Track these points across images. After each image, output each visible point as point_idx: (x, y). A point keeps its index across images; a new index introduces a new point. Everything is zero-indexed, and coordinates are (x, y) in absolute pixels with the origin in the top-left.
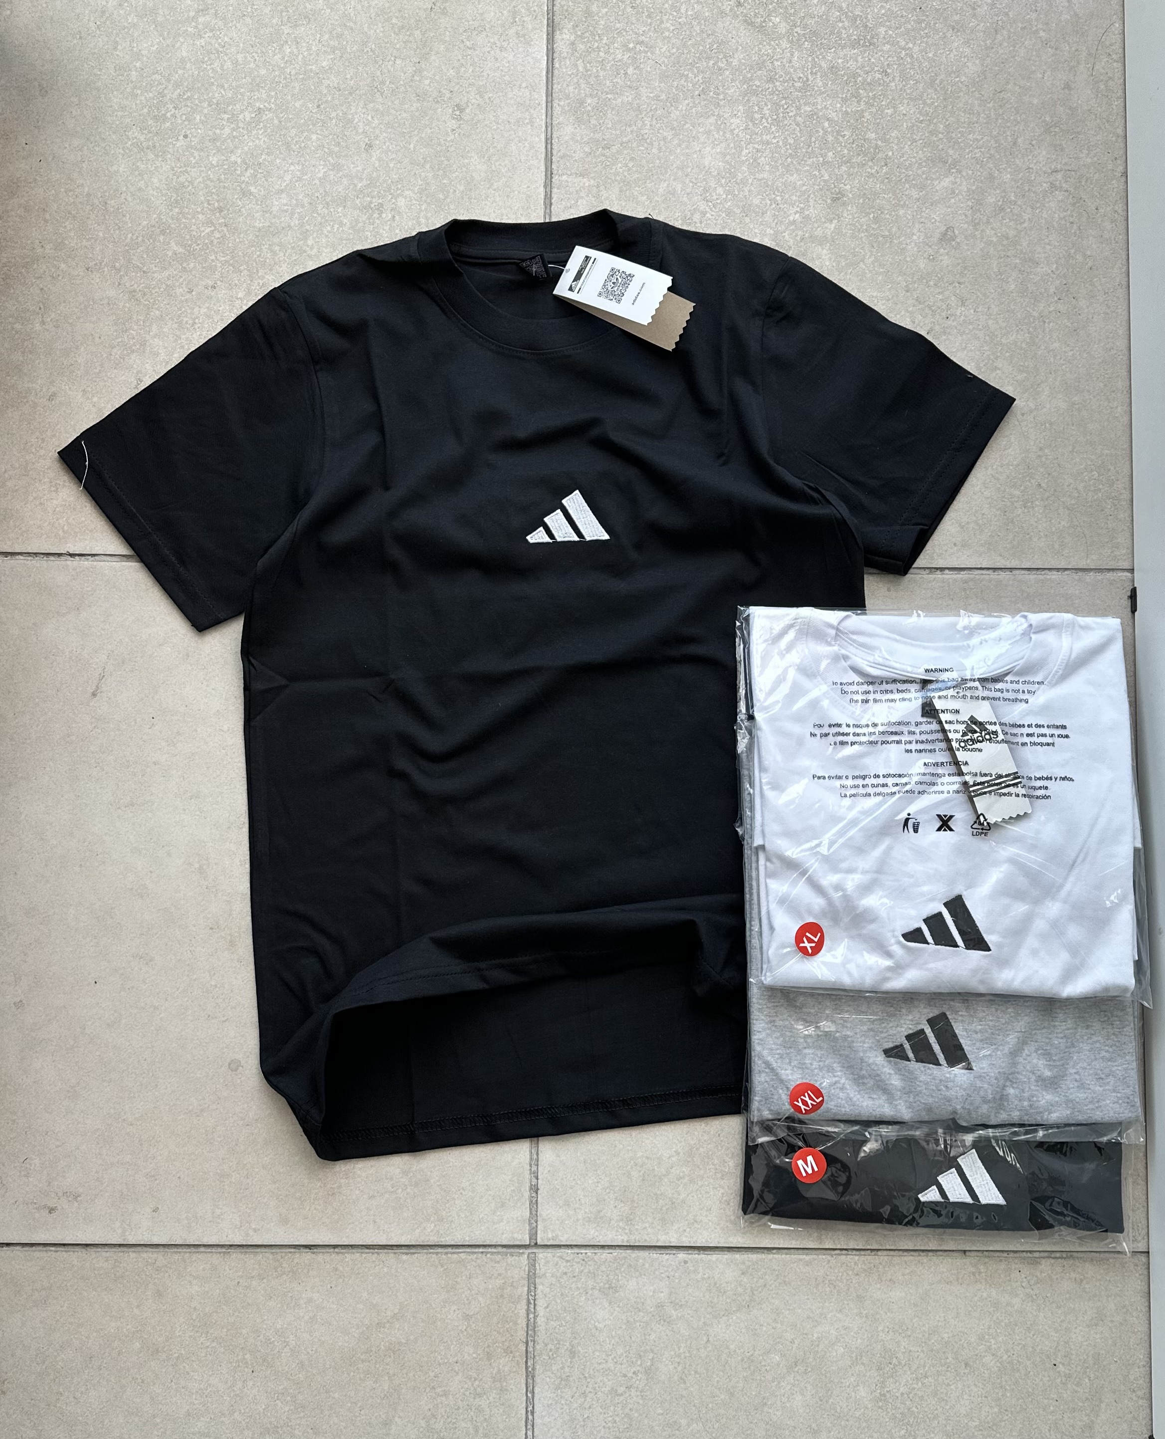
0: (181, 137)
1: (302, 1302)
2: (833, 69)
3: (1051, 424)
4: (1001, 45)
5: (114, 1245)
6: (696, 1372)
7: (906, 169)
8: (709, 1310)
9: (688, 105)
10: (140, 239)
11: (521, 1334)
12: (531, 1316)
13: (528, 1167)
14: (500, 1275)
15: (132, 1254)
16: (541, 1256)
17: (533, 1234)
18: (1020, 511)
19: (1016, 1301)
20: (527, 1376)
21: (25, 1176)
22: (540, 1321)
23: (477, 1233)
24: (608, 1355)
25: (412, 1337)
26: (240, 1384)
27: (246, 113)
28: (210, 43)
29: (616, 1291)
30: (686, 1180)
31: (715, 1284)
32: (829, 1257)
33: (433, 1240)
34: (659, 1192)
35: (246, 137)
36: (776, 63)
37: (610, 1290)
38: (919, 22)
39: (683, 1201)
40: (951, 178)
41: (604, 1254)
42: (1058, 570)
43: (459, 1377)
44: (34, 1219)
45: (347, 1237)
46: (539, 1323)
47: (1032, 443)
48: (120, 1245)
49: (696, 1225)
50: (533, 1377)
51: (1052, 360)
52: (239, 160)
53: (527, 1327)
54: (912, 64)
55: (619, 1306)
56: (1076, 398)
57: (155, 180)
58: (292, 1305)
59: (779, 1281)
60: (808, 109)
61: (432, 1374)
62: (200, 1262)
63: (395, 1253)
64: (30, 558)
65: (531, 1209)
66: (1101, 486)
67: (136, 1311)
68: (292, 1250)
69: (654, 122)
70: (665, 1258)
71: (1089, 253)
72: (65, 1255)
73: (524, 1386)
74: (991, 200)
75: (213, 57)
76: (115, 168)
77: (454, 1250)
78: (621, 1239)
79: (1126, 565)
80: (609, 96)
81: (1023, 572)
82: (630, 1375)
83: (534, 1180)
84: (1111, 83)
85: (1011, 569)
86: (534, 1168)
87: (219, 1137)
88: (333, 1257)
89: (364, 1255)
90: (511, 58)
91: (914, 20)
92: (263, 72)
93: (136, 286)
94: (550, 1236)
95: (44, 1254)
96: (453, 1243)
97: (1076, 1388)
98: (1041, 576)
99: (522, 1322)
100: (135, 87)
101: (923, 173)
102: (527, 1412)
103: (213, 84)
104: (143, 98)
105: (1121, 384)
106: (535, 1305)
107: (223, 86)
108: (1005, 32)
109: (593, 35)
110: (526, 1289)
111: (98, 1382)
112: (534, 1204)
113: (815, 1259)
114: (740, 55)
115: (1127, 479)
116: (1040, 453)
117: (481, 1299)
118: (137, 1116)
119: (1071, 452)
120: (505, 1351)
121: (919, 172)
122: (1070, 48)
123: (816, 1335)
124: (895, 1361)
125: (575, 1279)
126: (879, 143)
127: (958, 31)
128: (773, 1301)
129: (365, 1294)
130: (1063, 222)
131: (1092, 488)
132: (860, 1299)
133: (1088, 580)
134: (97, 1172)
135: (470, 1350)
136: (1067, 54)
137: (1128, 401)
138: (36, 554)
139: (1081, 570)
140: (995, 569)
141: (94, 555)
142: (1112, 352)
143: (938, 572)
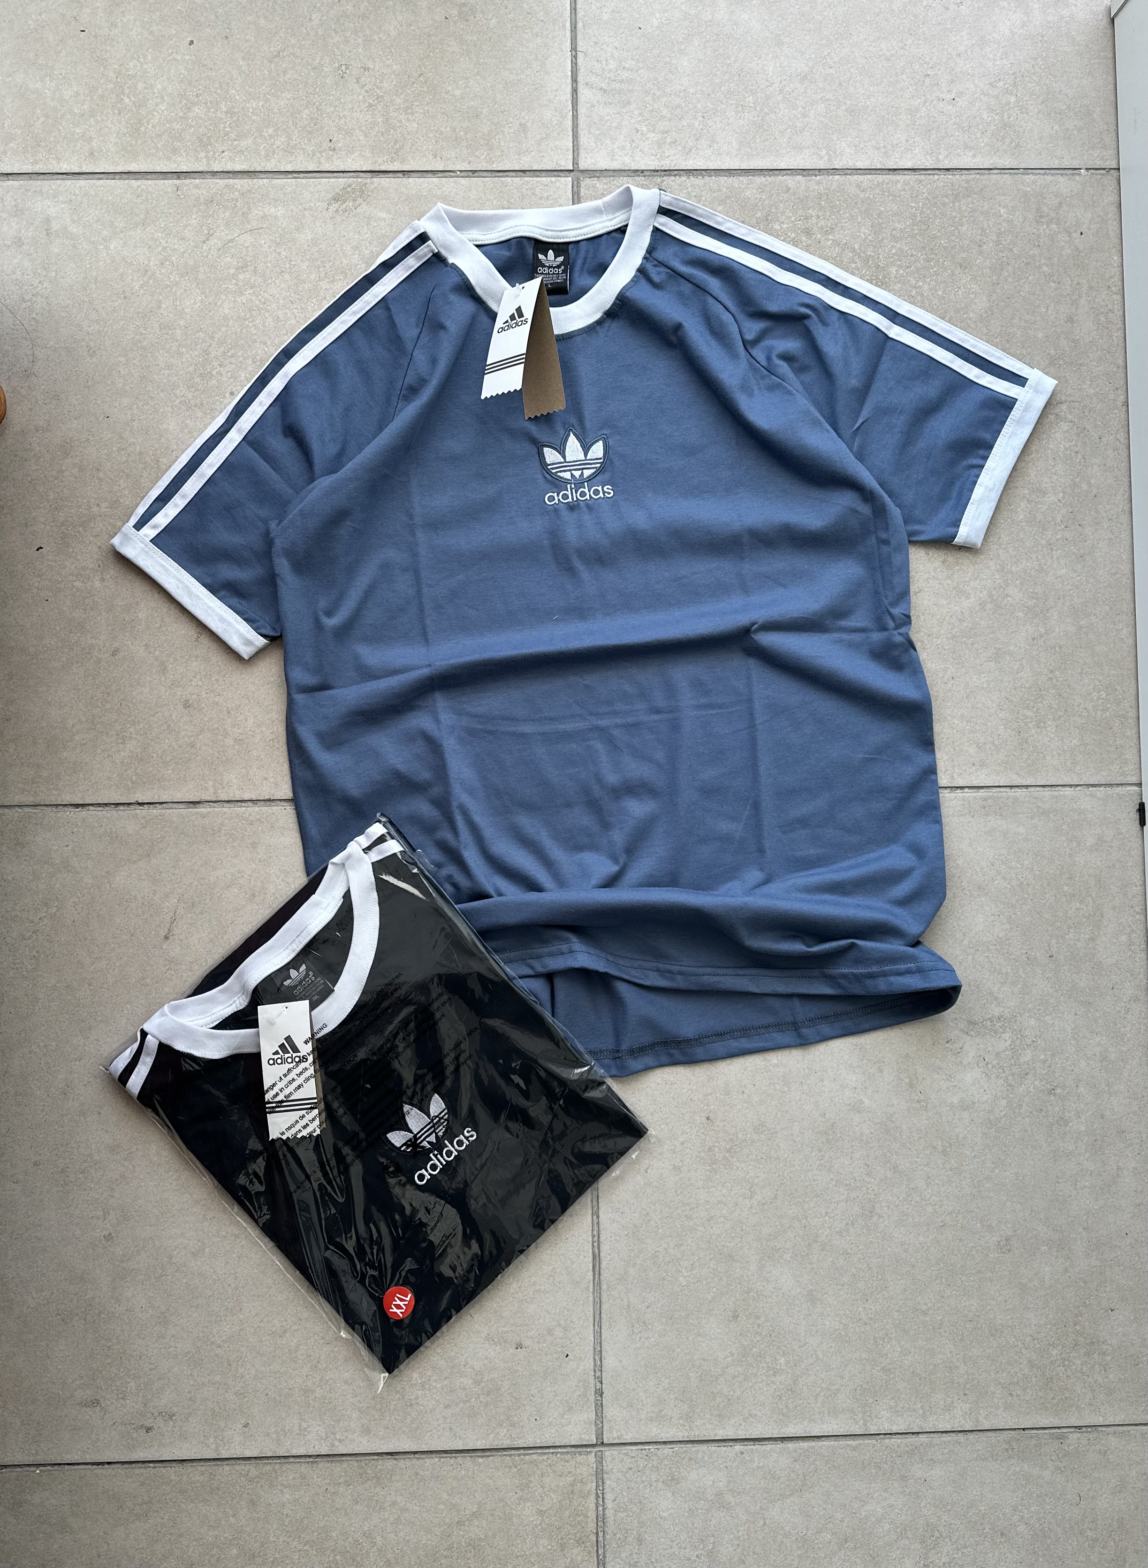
0: (228, 395)
1: (386, 1505)
3: (1060, 647)
4: (1006, 280)
5: (209, 1460)
6: (754, 1553)
8: (765, 1495)
11: (592, 1526)
12: (601, 1508)
13: (593, 1373)
14: (570, 1472)
15: (226, 1468)
16: (607, 1453)
17: (600, 1434)
18: (1033, 731)
19: (1047, 1474)
21: (123, 1398)
22: (609, 1513)
23: (547, 1436)
24: (672, 1541)
28: (251, 300)
29: (679, 1483)
30: (741, 1377)
31: (770, 1471)
32: (874, 1442)
33: (507, 1443)
34: (715, 1391)
37: (673, 1481)
38: (928, 260)
39: (738, 1398)
41: (666, 1450)
42: (1071, 786)
44: (132, 1439)
45: (426, 1444)
46: (608, 1515)
47: (1043, 666)
48: (214, 1460)
49: (751, 1419)
51: (1060, 586)
53: (597, 1519)
55: (681, 1496)
56: (1083, 622)
58: (377, 1508)
59: (829, 1466)
62: (290, 1473)
63: (471, 1457)
64: (100, 809)
65: (596, 1412)
66: (1109, 705)
67: (232, 1520)
68: (376, 1457)
70: (723, 1450)
71: (1093, 481)
72: (164, 1471)
76: (165, 426)
77: (526, 1452)
78: (680, 1435)
79: (1134, 780)
81: (1038, 789)
82: (694, 1558)
83: (599, 1385)
84: (1110, 315)
85: (1027, 787)
86: (598, 1374)
87: (302, 1355)
88: (415, 1462)
89: (442, 1460)
91: (924, 260)
94: (615, 1435)
95: (143, 1471)
96: (525, 1446)
97: (1103, 1551)
98: (1055, 792)
99: (592, 1515)
100: (180, 346)
103: (255, 341)
104: (188, 356)
105: (1126, 607)
106: (603, 1498)
107: (265, 343)
108: (1010, 268)
110: (594, 1484)
112: (599, 1407)
113: (860, 1444)
115: (1133, 698)
116: (1050, 675)
117: (553, 1496)
118: (224, 1338)
119: (1081, 673)
120: (577, 1542)
122: (1072, 281)
123: (863, 1514)
124: (937, 1534)
125: (640, 1474)
127: (966, 268)
128: (823, 1484)
129: (445, 1496)
131: (1101, 708)
132: (904, 1478)
133: (1099, 794)
134: (189, 1392)
135: (544, 1542)
136: (1068, 288)
137: (1133, 622)
138: (106, 805)
139: (1093, 786)
140: (1011, 787)
141: (162, 803)
142: (1117, 576)
143: (959, 791)
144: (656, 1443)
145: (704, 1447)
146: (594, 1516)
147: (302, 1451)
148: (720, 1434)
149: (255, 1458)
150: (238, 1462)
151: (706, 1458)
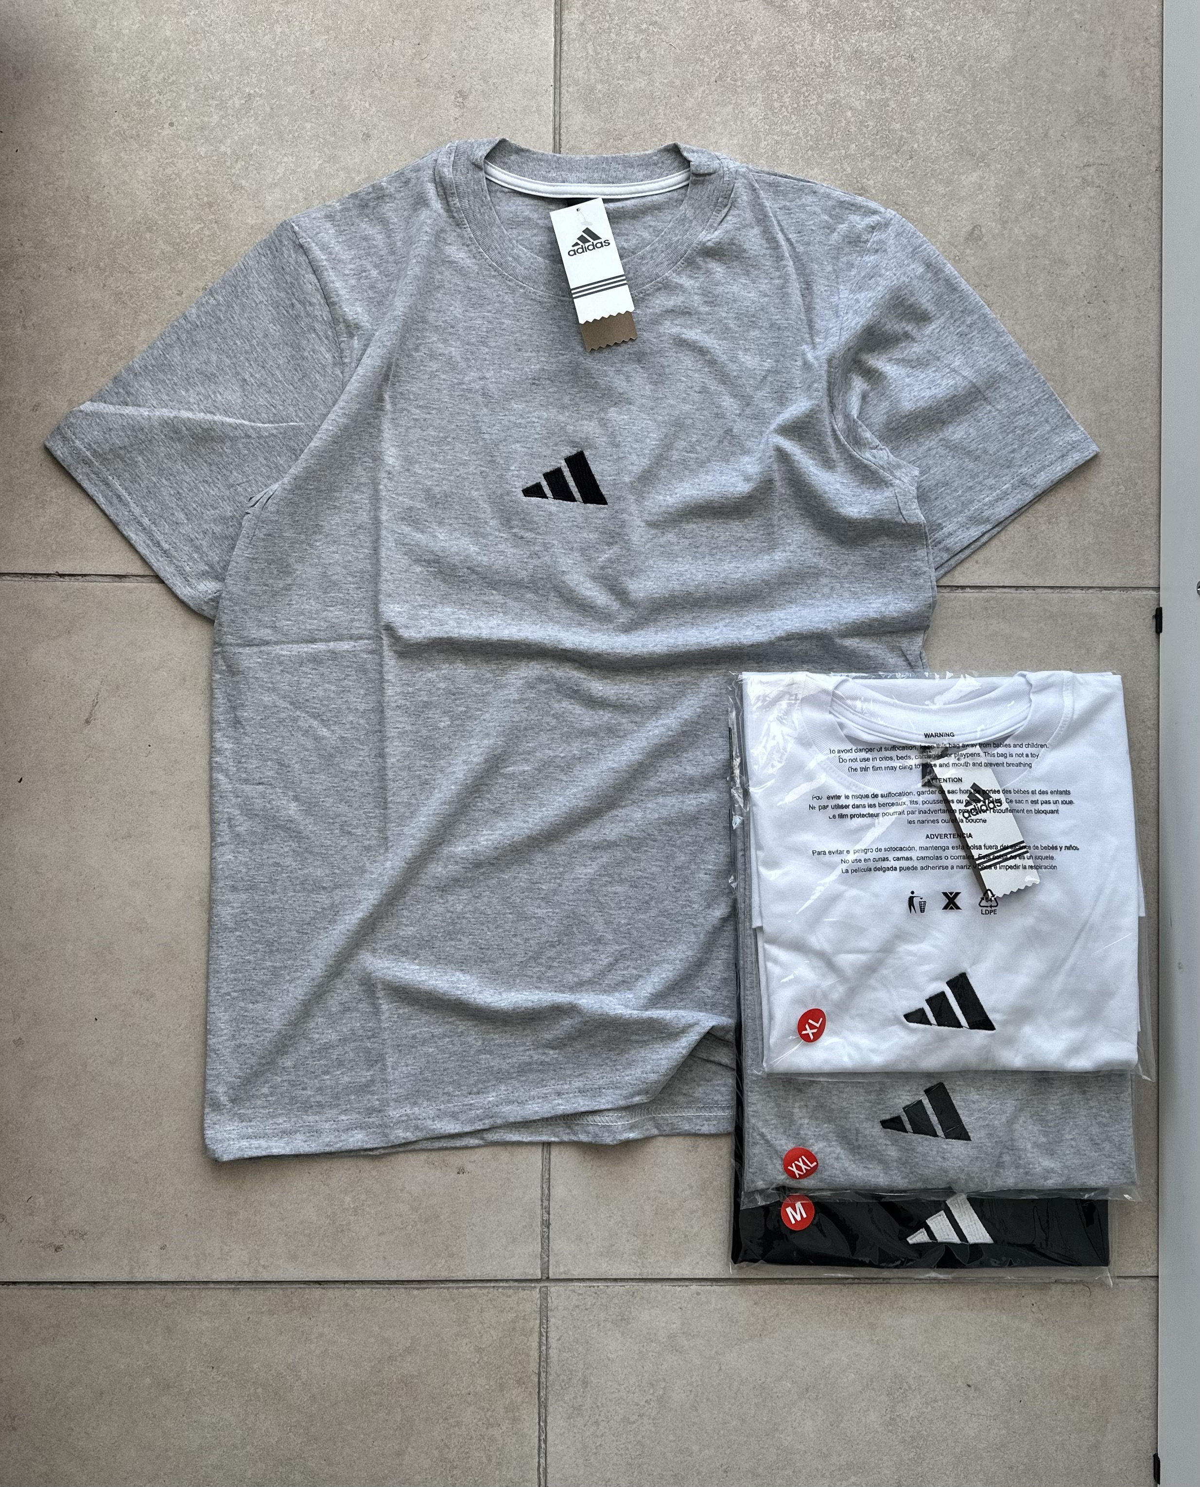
0: (166, 126)
1: (313, 1337)
2: (857, 53)
4: (1032, 27)
5: (123, 1283)
6: (708, 1400)
7: (932, 163)
8: (722, 1339)
9: (704, 91)
10: (125, 236)
11: (534, 1366)
12: (544, 1348)
13: (539, 1203)
14: (512, 1308)
15: (141, 1292)
17: (545, 1268)
18: (1044, 527)
19: (1025, 1326)
20: (539, 1406)
21: (30, 1215)
22: (553, 1352)
23: (488, 1268)
24: (620, 1385)
25: (424, 1370)
26: (252, 1417)
27: (236, 99)
29: (629, 1323)
31: (727, 1314)
33: (444, 1275)
34: (671, 1226)
35: (236, 126)
36: (797, 46)
37: (622, 1321)
40: (979, 173)
41: (617, 1288)
42: (1082, 588)
43: (472, 1408)
44: (40, 1258)
45: (357, 1273)
46: (551, 1355)
48: (128, 1283)
49: (709, 1258)
50: (546, 1407)
51: (1080, 367)
52: (229, 151)
53: (539, 1359)
54: (940, 48)
55: (631, 1337)
56: (1103, 408)
57: (140, 172)
58: (303, 1340)
60: (830, 97)
61: (445, 1406)
62: (210, 1299)
63: (406, 1288)
64: (17, 579)
65: (542, 1244)
66: (1127, 501)
67: (146, 1347)
68: (303, 1286)
69: (668, 112)
70: (677, 1289)
71: (1120, 253)
72: (72, 1293)
73: (536, 1416)
74: (1020, 196)
75: (198, 36)
76: (97, 159)
77: (465, 1285)
78: (633, 1272)
79: (1152, 583)
80: (621, 82)
81: (1046, 590)
82: (642, 1403)
83: (546, 1216)
84: (1147, 70)
85: (1034, 588)
86: (546, 1203)
88: (344, 1292)
89: (374, 1291)
90: (517, 40)
92: (252, 54)
93: (121, 288)
94: (562, 1270)
95: (51, 1292)
96: (464, 1278)
97: (1083, 1410)
98: (1065, 595)
99: (534, 1354)
100: (116, 70)
101: (950, 167)
102: (540, 1440)
103: (199, 67)
104: (125, 82)
105: (1150, 393)
107: (210, 70)
109: (603, 14)
110: (538, 1322)
111: (110, 1417)
112: (546, 1239)
113: (827, 1289)
114: (758, 38)
115: (1155, 493)
117: (492, 1332)
118: (141, 1153)
120: (518, 1382)
121: (946, 166)
122: (1106, 31)
123: (826, 1362)
124: (905, 1386)
125: (587, 1312)
126: (905, 134)
127: (989, 12)
128: (784, 1330)
129: (376, 1329)
130: (1095, 220)
131: (1119, 503)
132: (872, 1326)
133: (1113, 599)
134: (103, 1210)
135: (482, 1381)
136: (1101, 37)
137: (1157, 411)
138: (23, 575)
139: (1106, 588)
140: (1017, 588)
141: (85, 575)
142: (1143, 359)
143: (960, 590)
144: (605, 1280)
145: (657, 1286)
146: (537, 1355)
147: (223, 1277)
148: (676, 1273)
149: (173, 1282)
150: (154, 1286)
151: (660, 1298)
